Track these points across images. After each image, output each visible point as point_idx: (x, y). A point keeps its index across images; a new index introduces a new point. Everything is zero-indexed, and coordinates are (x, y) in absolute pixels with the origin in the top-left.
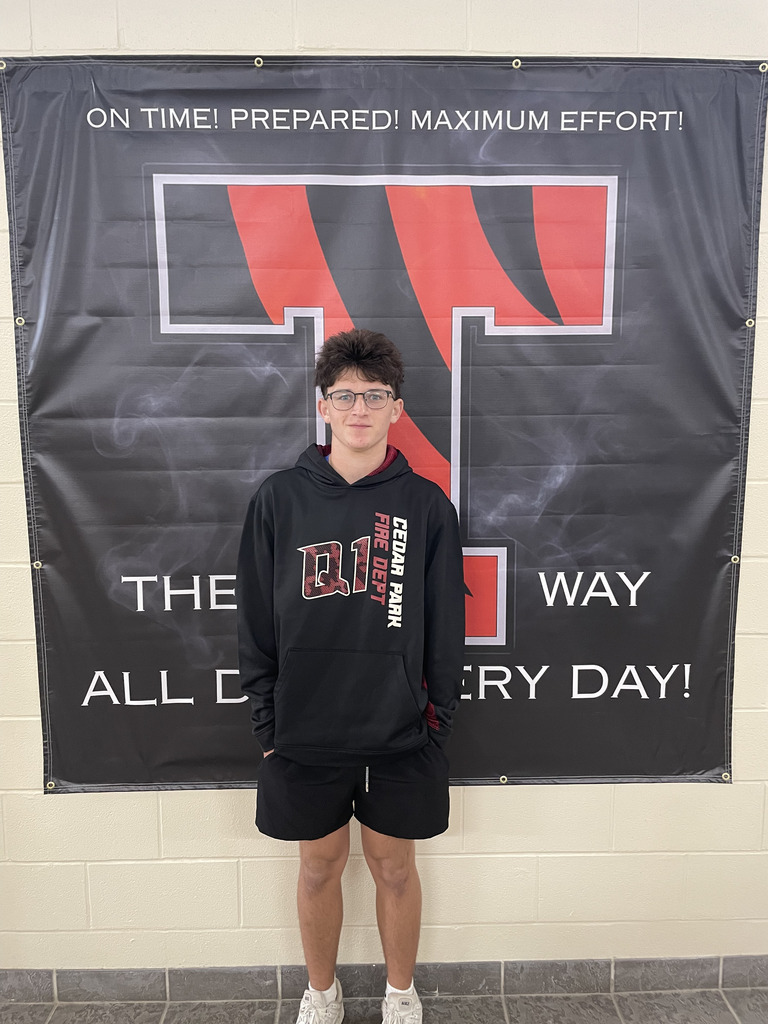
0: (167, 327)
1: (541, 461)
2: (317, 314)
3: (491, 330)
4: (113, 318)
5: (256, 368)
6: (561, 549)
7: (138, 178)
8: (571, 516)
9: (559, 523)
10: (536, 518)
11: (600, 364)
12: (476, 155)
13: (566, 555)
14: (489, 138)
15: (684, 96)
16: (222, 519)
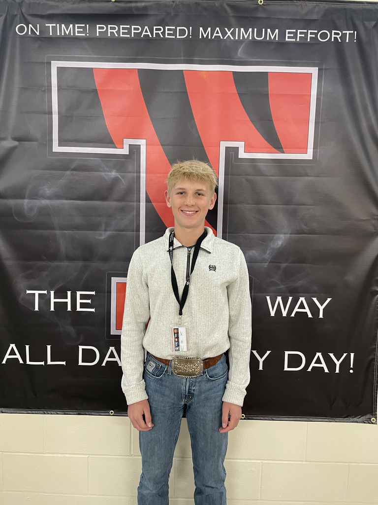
0: (56, 148)
2: (142, 143)
3: (242, 155)
4: (26, 143)
5: (106, 173)
6: (279, 283)
7: (43, 63)
8: (286, 264)
9: (279, 268)
10: (266, 265)
11: (305, 176)
12: (237, 54)
13: (283, 286)
14: (244, 44)
15: (357, 22)
16: (85, 259)
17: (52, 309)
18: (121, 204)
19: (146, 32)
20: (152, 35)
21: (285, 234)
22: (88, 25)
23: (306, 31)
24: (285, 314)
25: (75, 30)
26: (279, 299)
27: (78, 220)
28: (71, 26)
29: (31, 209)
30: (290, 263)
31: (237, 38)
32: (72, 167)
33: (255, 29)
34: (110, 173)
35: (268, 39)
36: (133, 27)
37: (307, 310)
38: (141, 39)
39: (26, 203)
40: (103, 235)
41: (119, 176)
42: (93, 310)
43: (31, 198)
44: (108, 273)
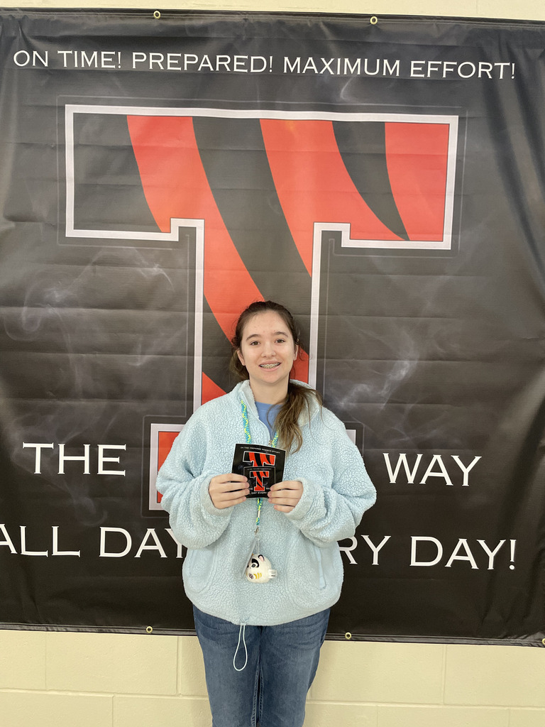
0: (71, 232)
1: (387, 356)
2: (199, 224)
3: (347, 242)
4: (27, 223)
5: (146, 269)
6: (403, 433)
7: (53, 107)
8: (412, 405)
9: (402, 411)
10: (382, 406)
11: (440, 274)
12: (338, 95)
13: (407, 438)
14: (349, 81)
15: (516, 50)
16: (112, 396)
17: (61, 471)
18: (167, 314)
19: (206, 63)
20: (214, 67)
21: (410, 359)
22: (119, 53)
23: (440, 63)
24: (411, 479)
25: (102, 60)
26: (403, 457)
27: (102, 338)
28: (95, 53)
29: (32, 322)
30: (418, 403)
31: (339, 73)
32: (94, 260)
33: (366, 60)
34: (150, 269)
35: (384, 74)
36: (186, 56)
37: (444, 474)
38: (198, 74)
39: (24, 312)
40: (140, 361)
41: (164, 273)
42: (123, 473)
43: (32, 304)
44: (146, 418)
